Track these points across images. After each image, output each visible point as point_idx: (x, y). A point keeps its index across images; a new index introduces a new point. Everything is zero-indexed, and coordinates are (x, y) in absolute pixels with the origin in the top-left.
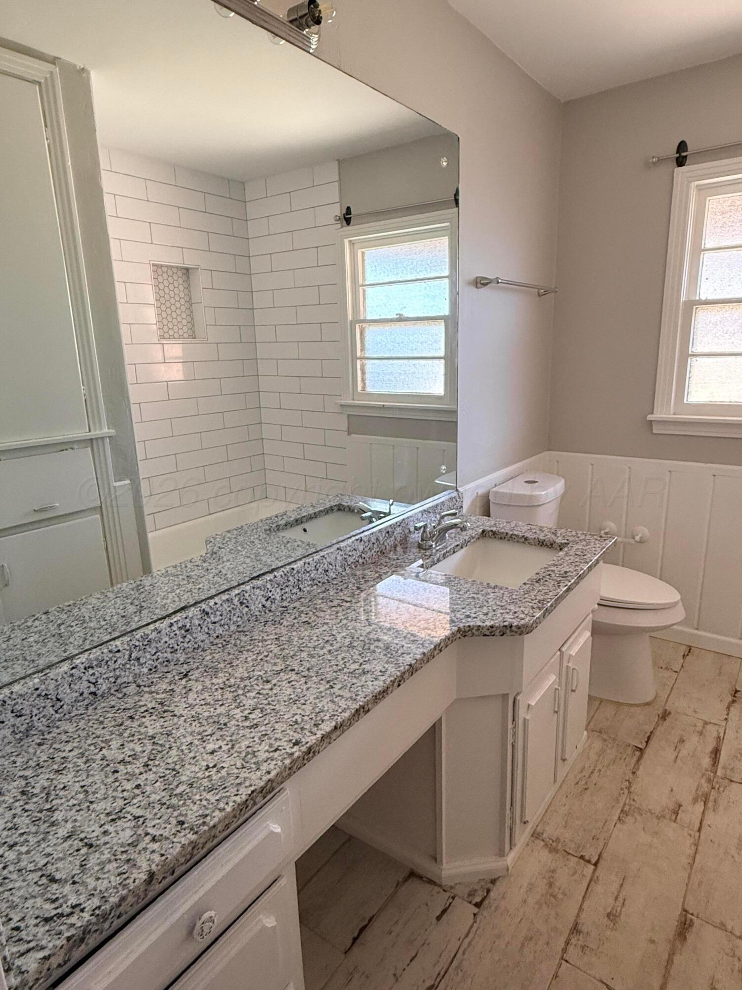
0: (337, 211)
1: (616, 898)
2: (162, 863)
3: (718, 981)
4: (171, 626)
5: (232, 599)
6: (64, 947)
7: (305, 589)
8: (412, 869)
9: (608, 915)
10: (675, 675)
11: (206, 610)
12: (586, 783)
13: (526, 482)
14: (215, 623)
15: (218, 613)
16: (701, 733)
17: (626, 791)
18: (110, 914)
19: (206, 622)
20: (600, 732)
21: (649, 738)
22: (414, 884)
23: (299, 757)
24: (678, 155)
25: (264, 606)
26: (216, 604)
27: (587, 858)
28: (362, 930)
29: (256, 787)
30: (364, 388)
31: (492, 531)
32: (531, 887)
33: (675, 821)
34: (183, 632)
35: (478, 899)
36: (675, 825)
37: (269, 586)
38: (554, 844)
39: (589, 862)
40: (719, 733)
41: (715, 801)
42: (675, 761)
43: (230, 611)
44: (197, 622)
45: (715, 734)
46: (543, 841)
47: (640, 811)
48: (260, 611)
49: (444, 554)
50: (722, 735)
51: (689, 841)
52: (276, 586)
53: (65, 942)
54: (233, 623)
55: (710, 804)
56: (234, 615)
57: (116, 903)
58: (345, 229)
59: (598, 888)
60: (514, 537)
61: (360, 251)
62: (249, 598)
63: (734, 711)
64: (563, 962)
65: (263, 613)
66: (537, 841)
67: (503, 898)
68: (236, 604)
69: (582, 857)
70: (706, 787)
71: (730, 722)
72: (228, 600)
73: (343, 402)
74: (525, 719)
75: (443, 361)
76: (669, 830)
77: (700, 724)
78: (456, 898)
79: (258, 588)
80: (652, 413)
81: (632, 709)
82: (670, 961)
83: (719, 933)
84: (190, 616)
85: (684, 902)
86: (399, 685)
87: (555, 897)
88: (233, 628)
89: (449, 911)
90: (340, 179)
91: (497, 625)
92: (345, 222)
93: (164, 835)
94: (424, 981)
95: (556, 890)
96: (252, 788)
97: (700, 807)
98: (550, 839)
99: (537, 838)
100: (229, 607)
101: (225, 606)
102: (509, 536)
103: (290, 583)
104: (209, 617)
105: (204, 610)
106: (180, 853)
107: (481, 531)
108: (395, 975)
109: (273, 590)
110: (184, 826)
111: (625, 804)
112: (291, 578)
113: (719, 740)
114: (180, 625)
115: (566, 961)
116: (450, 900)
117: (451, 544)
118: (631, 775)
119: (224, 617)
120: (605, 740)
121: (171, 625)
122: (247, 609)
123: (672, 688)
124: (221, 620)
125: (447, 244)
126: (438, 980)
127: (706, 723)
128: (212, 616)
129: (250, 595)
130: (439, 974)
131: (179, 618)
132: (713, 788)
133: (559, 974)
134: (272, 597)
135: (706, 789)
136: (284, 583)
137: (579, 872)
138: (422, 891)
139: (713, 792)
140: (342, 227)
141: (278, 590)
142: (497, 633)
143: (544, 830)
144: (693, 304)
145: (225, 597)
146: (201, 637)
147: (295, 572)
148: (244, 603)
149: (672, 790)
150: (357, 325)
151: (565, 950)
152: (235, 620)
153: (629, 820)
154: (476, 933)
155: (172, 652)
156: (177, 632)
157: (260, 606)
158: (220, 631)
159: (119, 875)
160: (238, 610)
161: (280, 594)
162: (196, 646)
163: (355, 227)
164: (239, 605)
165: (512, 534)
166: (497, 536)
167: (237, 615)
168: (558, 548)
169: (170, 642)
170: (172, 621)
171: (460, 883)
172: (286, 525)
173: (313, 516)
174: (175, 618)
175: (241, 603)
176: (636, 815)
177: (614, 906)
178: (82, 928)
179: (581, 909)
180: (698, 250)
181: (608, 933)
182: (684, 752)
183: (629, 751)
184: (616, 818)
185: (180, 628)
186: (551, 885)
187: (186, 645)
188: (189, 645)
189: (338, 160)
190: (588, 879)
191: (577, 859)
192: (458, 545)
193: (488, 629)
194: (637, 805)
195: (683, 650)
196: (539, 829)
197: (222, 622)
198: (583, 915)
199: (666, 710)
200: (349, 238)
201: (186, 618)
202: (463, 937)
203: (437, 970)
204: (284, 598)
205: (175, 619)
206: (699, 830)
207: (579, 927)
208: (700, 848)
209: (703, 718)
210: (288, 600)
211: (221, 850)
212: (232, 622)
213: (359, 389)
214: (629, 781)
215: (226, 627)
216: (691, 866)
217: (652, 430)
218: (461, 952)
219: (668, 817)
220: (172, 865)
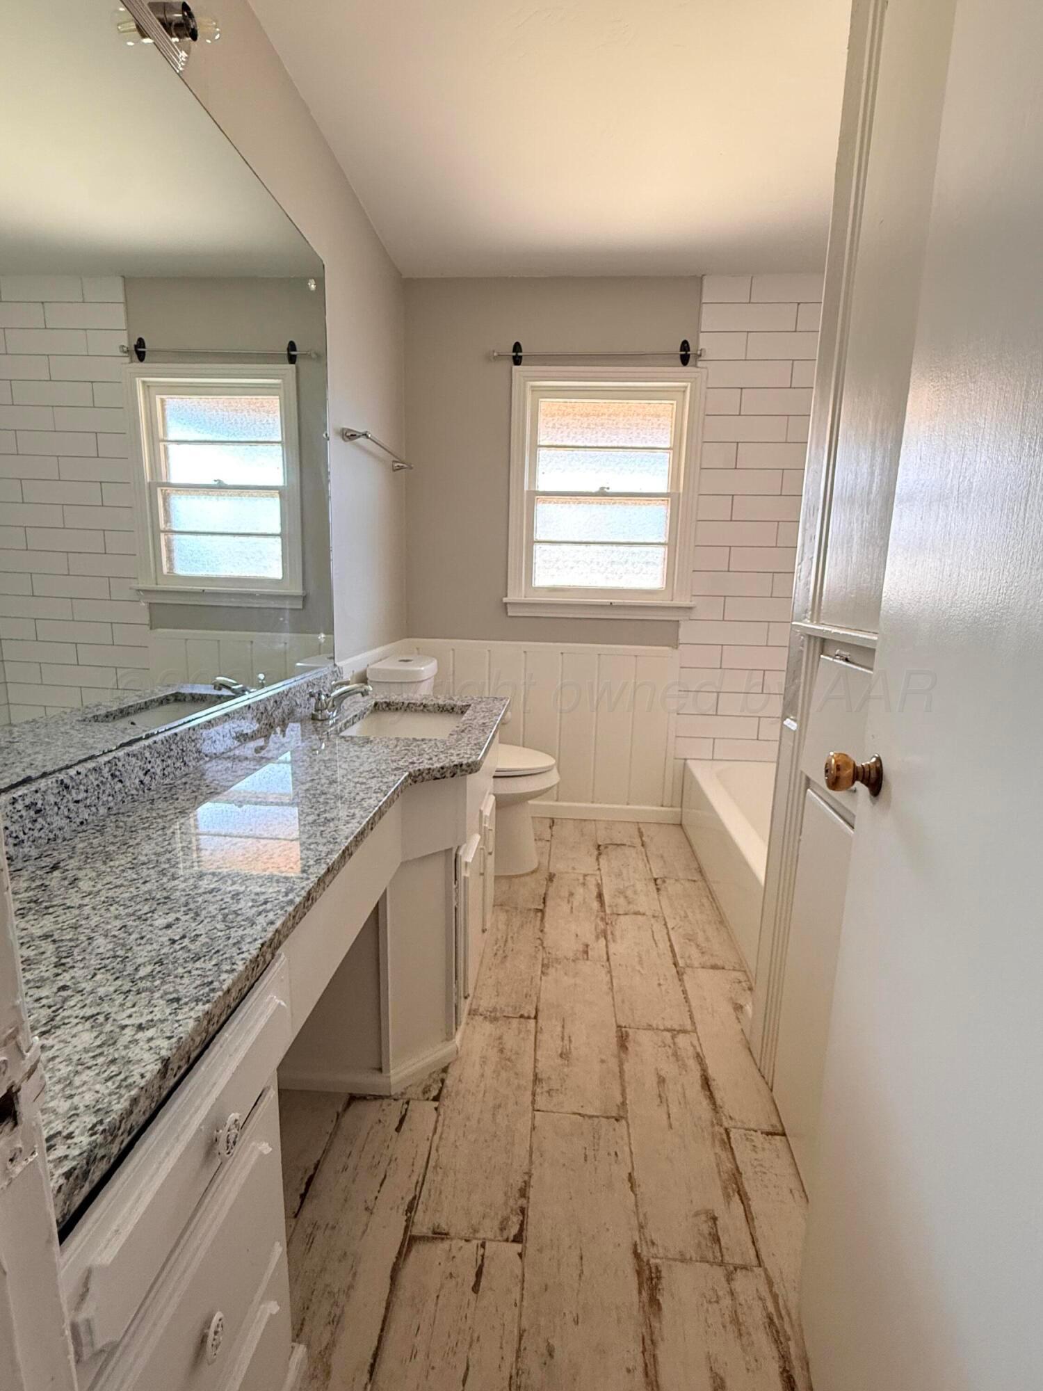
0: (124, 340)
1: (563, 1039)
2: (176, 1045)
3: (662, 1069)
4: (13, 803)
5: (100, 768)
6: (63, 1188)
7: (190, 764)
8: (350, 1094)
9: (561, 1055)
10: (548, 844)
11: (65, 781)
12: (504, 951)
13: (401, 661)
14: (77, 802)
15: (82, 787)
16: (584, 884)
17: (540, 947)
18: (119, 1128)
19: (65, 801)
20: (501, 905)
21: (544, 899)
22: (358, 1108)
23: (300, 903)
24: (514, 354)
25: (142, 782)
26: (79, 773)
27: (526, 1015)
28: (309, 1184)
29: (264, 939)
30: (171, 568)
31: (385, 702)
32: (484, 1060)
33: (588, 959)
34: (32, 813)
35: (434, 1093)
36: (588, 963)
37: (147, 755)
38: (493, 1014)
39: (529, 1018)
40: (597, 881)
41: (612, 934)
42: (572, 912)
43: (98, 785)
44: (52, 799)
45: (594, 882)
46: (481, 1015)
47: (557, 961)
48: (136, 789)
49: (345, 724)
50: (599, 881)
51: (604, 971)
52: (156, 755)
53: (62, 1181)
54: (103, 805)
55: (609, 937)
56: (104, 791)
57: (126, 1110)
58: (134, 364)
59: (543, 1037)
60: (411, 705)
61: (158, 398)
62: (123, 770)
63: (603, 861)
64: (536, 1112)
65: (141, 792)
66: (477, 1017)
67: (460, 1080)
68: (106, 775)
69: (522, 1016)
70: (601, 925)
71: (602, 871)
72: (95, 769)
73: (141, 586)
74: (465, 877)
75: (279, 540)
76: (585, 967)
77: (581, 878)
78: (411, 1103)
79: (134, 755)
80: (506, 596)
81: (523, 879)
82: (622, 1072)
83: (649, 1033)
84: (43, 789)
85: (616, 1021)
86: (372, 829)
87: (509, 1060)
88: (103, 811)
89: (407, 1118)
90: (126, 300)
91: (447, 765)
92: (135, 357)
93: (155, 1018)
94: (403, 1198)
95: (509, 1054)
96: (260, 941)
97: (602, 941)
98: (487, 1011)
99: (474, 1015)
100: (97, 779)
101: (92, 777)
102: (406, 705)
103: (172, 753)
104: (69, 793)
105: (62, 780)
106: (195, 1030)
107: (373, 703)
108: (367, 1209)
109: (153, 760)
110: (181, 1002)
111: (543, 959)
112: (173, 747)
113: (599, 886)
114: (27, 802)
115: (538, 1111)
116: (405, 1106)
117: (348, 715)
118: (540, 934)
119: (90, 794)
120: (507, 911)
121: (14, 801)
122: (120, 785)
123: (550, 855)
124: (86, 798)
125: (278, 404)
126: (418, 1189)
127: (585, 876)
128: (73, 791)
129: (123, 765)
130: (417, 1183)
131: (26, 792)
132: (607, 924)
133: (536, 1124)
134: (152, 770)
135: (603, 927)
136: (166, 752)
137: (524, 1030)
138: (369, 1112)
139: (608, 927)
140: (132, 362)
141: (159, 762)
142: (448, 775)
143: (479, 1005)
144: (533, 495)
145: (90, 765)
146: (58, 821)
147: (178, 738)
148: (116, 776)
149: (577, 935)
150: (159, 489)
151: (533, 1102)
152: (105, 799)
153: (551, 971)
154: (443, 1125)
155: (15, 845)
156: (24, 813)
157: (137, 781)
158: (85, 814)
159: (107, 1080)
160: (108, 785)
161: (161, 767)
162: (51, 836)
163: (150, 365)
164: (110, 777)
165: (409, 704)
166: (392, 708)
167: (107, 792)
168: (460, 712)
169: (12, 828)
170: (15, 796)
171: (410, 1086)
172: (107, 716)
173: (143, 706)
174: (18, 793)
175: (112, 775)
176: (555, 965)
177: (563, 1046)
178: (85, 1155)
179: (536, 1060)
180: (535, 446)
181: (566, 1070)
182: (576, 904)
183: (532, 914)
184: (539, 973)
185: (28, 807)
186: (501, 1051)
187: (36, 834)
188: (42, 834)
189: (123, 277)
190: (533, 1032)
191: (518, 1020)
192: (356, 716)
193: (439, 771)
194: (554, 957)
195: (548, 822)
196: (474, 1007)
197: (88, 802)
198: (539, 1065)
199: (550, 873)
200: (142, 378)
201: (36, 792)
202: (431, 1135)
203: (414, 1179)
204: (166, 773)
205: (20, 793)
206: (608, 960)
207: (539, 1076)
208: (613, 974)
209: (582, 872)
210: (171, 777)
211: (226, 1034)
212: (101, 803)
213: (165, 570)
214: (539, 938)
215: (93, 809)
216: (612, 989)
217: (507, 613)
218: (433, 1151)
219: (581, 958)
220: (187, 1049)
